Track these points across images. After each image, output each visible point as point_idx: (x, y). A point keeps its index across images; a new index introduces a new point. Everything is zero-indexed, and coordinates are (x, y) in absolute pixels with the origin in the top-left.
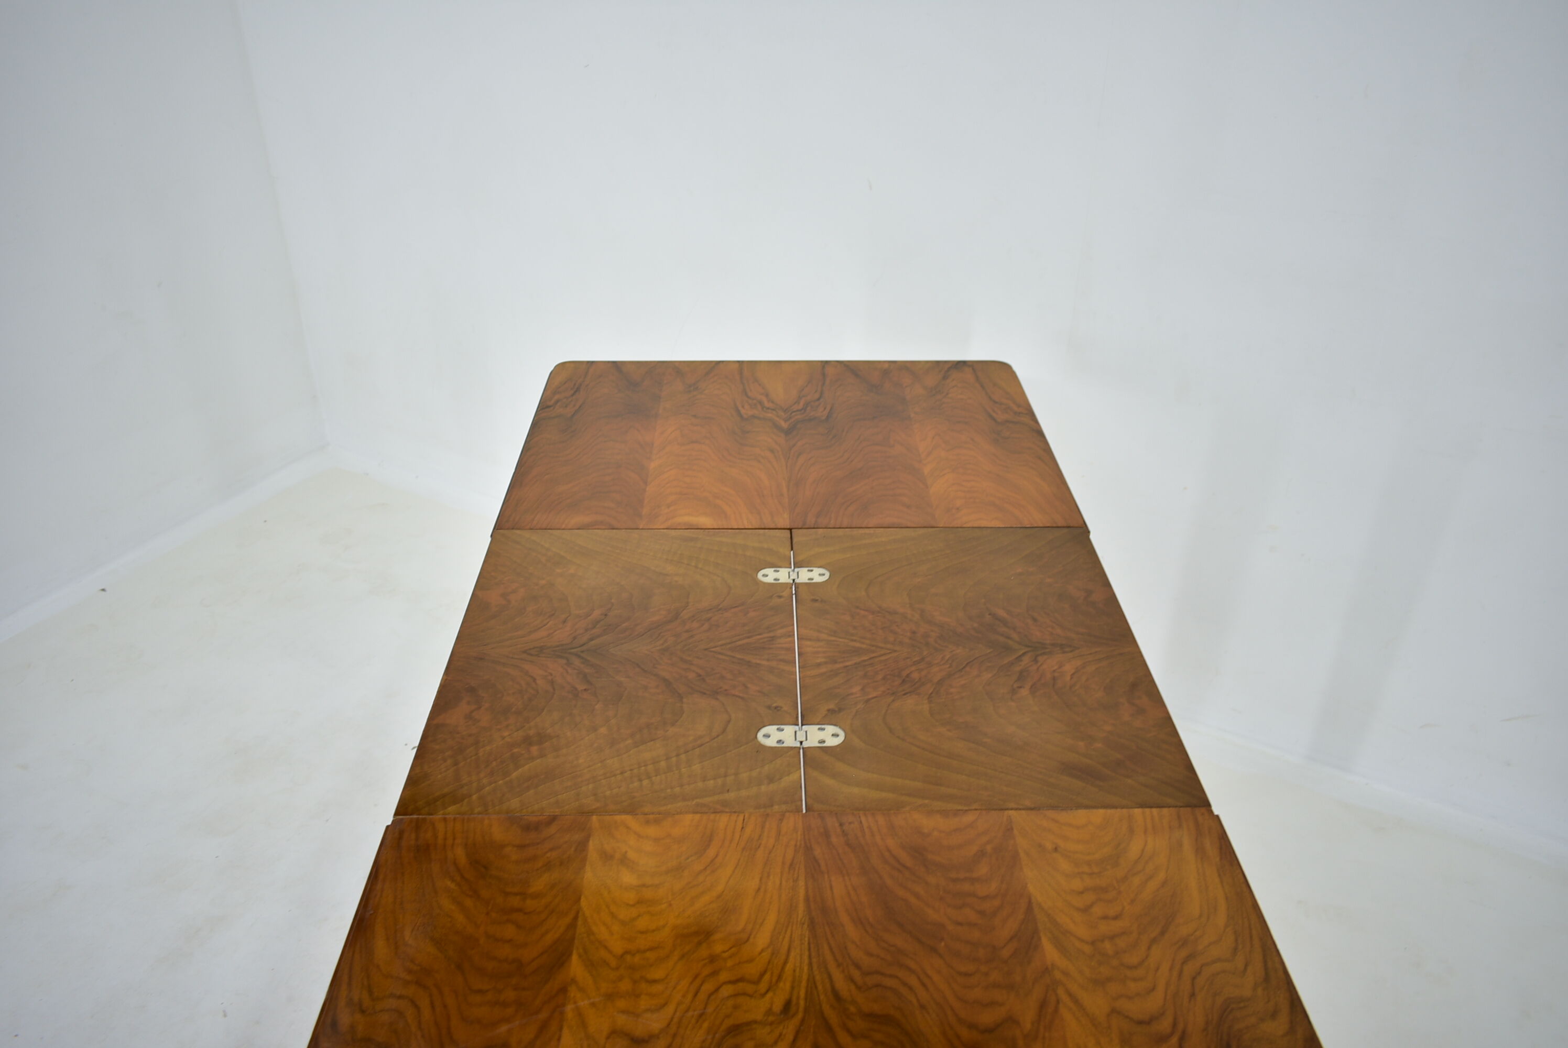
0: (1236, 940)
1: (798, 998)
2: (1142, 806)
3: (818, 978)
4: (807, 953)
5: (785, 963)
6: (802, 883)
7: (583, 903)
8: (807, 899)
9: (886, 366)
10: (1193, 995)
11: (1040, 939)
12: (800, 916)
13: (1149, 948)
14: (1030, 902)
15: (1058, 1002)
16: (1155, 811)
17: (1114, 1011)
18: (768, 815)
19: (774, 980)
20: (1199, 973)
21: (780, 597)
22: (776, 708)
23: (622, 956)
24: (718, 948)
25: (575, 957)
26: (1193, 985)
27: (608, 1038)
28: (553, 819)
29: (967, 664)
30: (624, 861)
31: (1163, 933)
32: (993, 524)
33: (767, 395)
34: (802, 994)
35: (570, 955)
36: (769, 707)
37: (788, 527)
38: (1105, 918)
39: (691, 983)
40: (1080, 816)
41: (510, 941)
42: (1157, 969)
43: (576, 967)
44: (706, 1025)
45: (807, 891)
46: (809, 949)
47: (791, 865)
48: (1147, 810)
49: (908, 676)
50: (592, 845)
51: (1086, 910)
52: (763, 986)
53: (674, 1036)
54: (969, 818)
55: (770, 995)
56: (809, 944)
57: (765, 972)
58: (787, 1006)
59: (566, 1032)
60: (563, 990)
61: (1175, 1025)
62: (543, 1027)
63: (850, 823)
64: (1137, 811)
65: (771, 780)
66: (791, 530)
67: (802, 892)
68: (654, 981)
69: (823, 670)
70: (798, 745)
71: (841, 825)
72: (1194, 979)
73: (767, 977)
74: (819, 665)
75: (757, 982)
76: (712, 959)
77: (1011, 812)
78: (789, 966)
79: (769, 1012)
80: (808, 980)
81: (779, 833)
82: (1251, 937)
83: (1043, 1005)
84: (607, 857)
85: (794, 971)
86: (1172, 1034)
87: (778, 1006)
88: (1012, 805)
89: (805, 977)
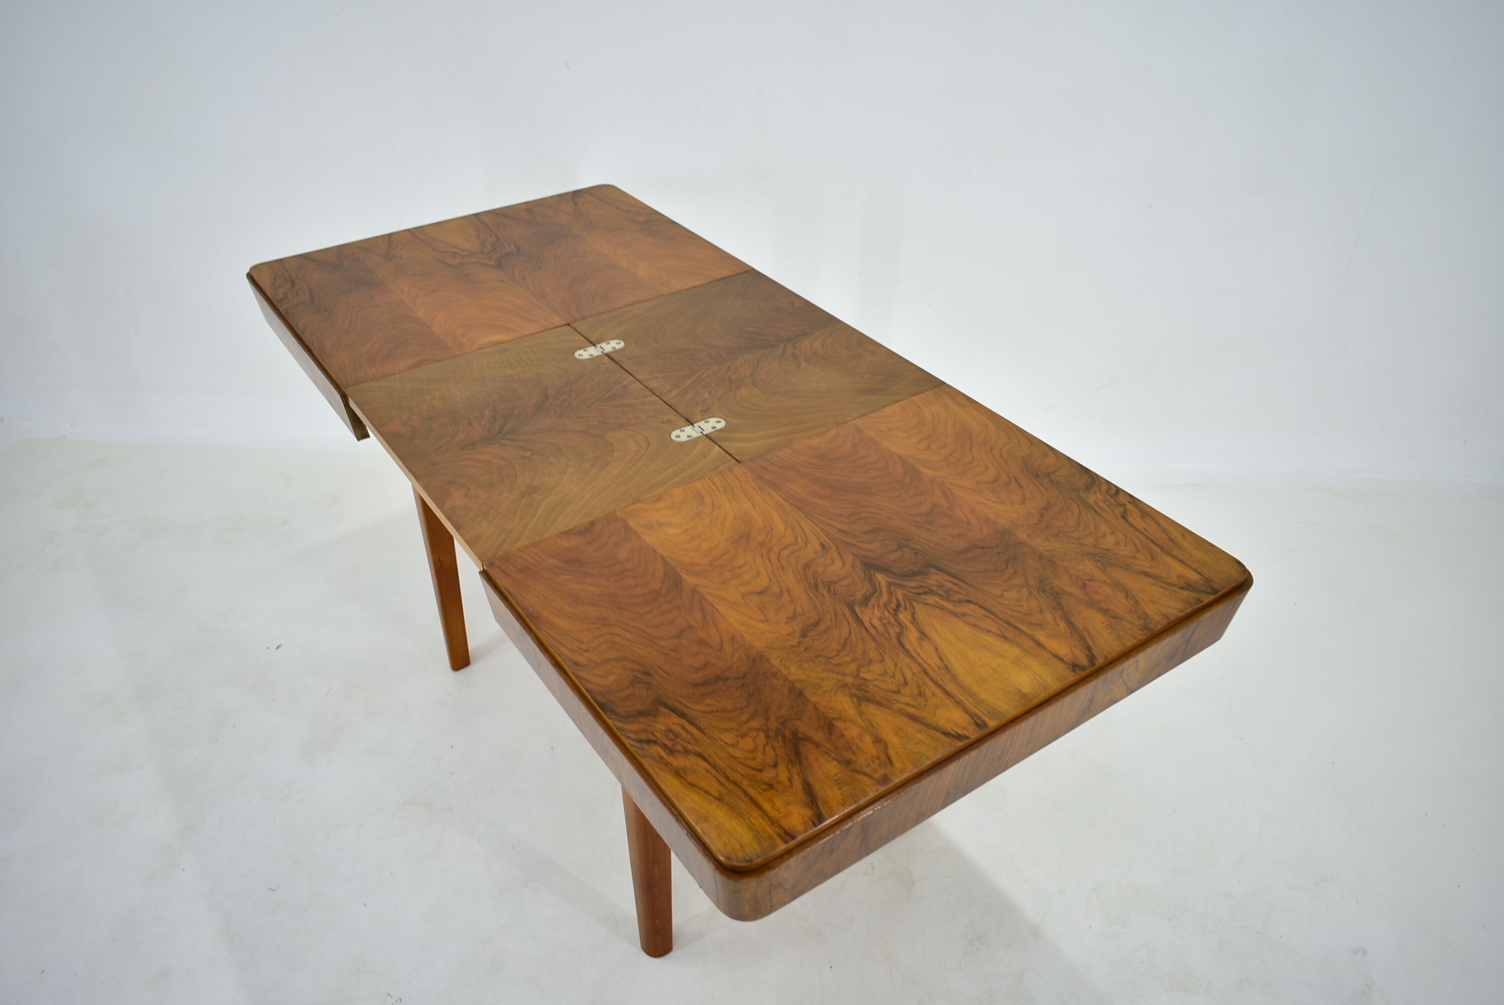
0: (1006, 434)
1: (825, 540)
2: (914, 395)
3: (826, 528)
4: (809, 521)
5: (803, 530)
6: (774, 494)
7: (660, 551)
8: (785, 500)
9: (525, 206)
10: (1006, 462)
11: (918, 469)
12: (790, 509)
13: (971, 452)
14: (899, 456)
15: (950, 490)
16: (923, 395)
17: (978, 483)
18: (721, 472)
19: (804, 538)
20: (1002, 453)
21: (605, 364)
22: (668, 421)
23: (711, 563)
24: (760, 539)
25: (684, 576)
26: (1003, 459)
27: (744, 599)
28: (592, 524)
29: (758, 361)
30: (660, 524)
31: (972, 443)
32: (699, 283)
33: (455, 247)
34: (825, 537)
35: (680, 575)
36: (663, 422)
37: (565, 323)
38: (940, 448)
39: (762, 558)
40: (888, 410)
41: (637, 585)
42: (982, 459)
43: (689, 580)
44: (789, 571)
45: (781, 497)
46: (809, 519)
47: (759, 488)
48: (919, 396)
49: (729, 378)
50: (632, 524)
51: (928, 448)
52: (802, 543)
53: (778, 582)
54: (833, 432)
55: (809, 546)
56: (806, 517)
57: (796, 538)
58: (822, 545)
59: (718, 607)
60: (694, 591)
61: (1009, 477)
62: (702, 610)
63: (772, 458)
64: (914, 398)
65: (705, 456)
66: (568, 325)
67: (779, 498)
68: (741, 567)
69: (675, 392)
70: (701, 434)
71: (768, 461)
72: (1001, 456)
73: (799, 539)
74: (670, 391)
75: (797, 542)
76: (762, 544)
77: (852, 422)
78: (806, 530)
79: (816, 552)
80: (822, 531)
81: (737, 478)
82: (1012, 430)
83: (944, 494)
84: (650, 527)
85: (811, 531)
86: (1010, 480)
87: (819, 548)
88: (849, 419)
89: (819, 531)
